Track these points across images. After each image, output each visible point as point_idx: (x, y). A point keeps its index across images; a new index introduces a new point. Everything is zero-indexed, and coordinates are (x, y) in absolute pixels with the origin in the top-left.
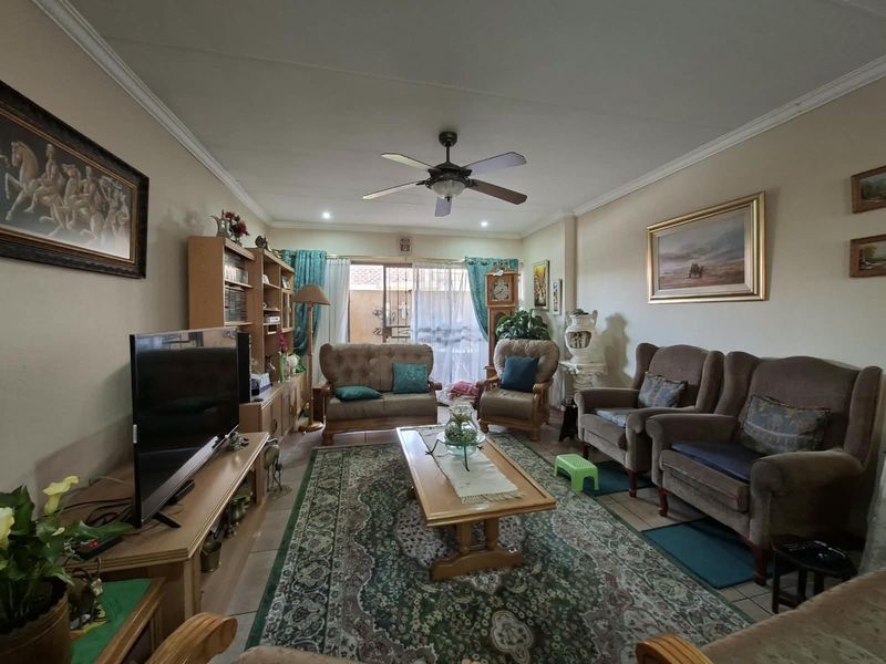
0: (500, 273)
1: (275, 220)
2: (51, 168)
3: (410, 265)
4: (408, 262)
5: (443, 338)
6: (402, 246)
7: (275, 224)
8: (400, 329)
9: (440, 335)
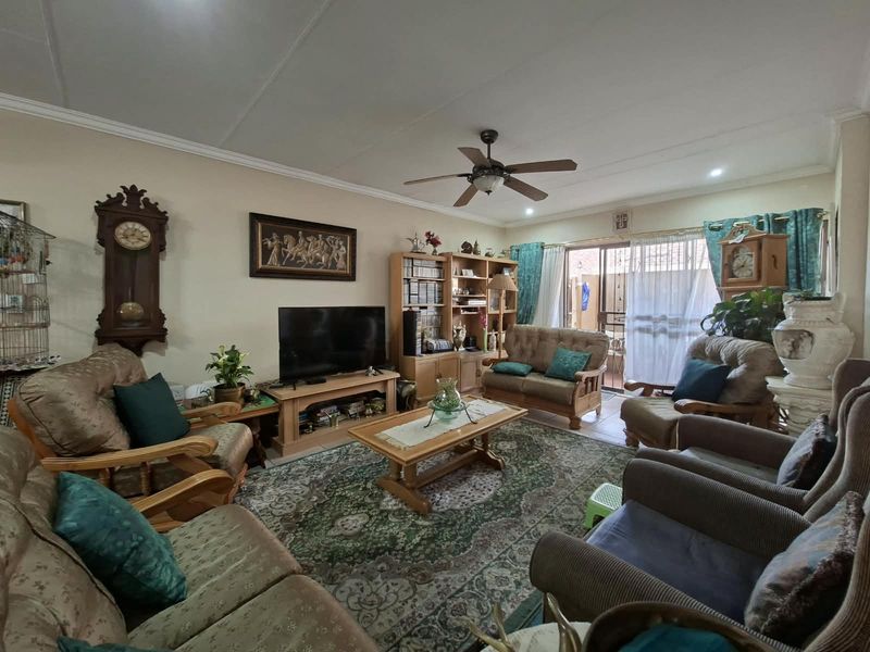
0: (739, 238)
1: (506, 222)
2: (301, 240)
3: (627, 244)
4: (626, 240)
5: (668, 329)
6: (618, 224)
7: (508, 226)
8: (617, 316)
9: (666, 325)
